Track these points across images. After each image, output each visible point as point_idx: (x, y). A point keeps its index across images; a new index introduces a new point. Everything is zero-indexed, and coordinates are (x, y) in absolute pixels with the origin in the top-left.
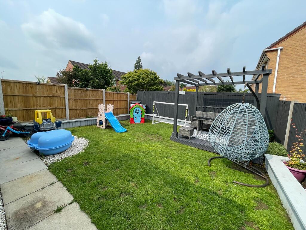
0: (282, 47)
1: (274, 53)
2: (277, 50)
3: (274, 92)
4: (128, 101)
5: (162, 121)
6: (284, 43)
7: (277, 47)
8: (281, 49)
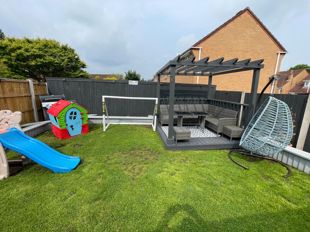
0: (202, 48)
1: (197, 51)
2: (199, 49)
3: (198, 83)
4: (31, 96)
5: (110, 123)
6: (202, 44)
7: (198, 47)
8: (201, 49)
